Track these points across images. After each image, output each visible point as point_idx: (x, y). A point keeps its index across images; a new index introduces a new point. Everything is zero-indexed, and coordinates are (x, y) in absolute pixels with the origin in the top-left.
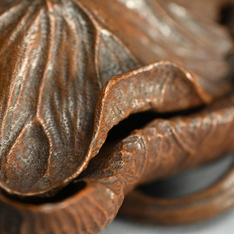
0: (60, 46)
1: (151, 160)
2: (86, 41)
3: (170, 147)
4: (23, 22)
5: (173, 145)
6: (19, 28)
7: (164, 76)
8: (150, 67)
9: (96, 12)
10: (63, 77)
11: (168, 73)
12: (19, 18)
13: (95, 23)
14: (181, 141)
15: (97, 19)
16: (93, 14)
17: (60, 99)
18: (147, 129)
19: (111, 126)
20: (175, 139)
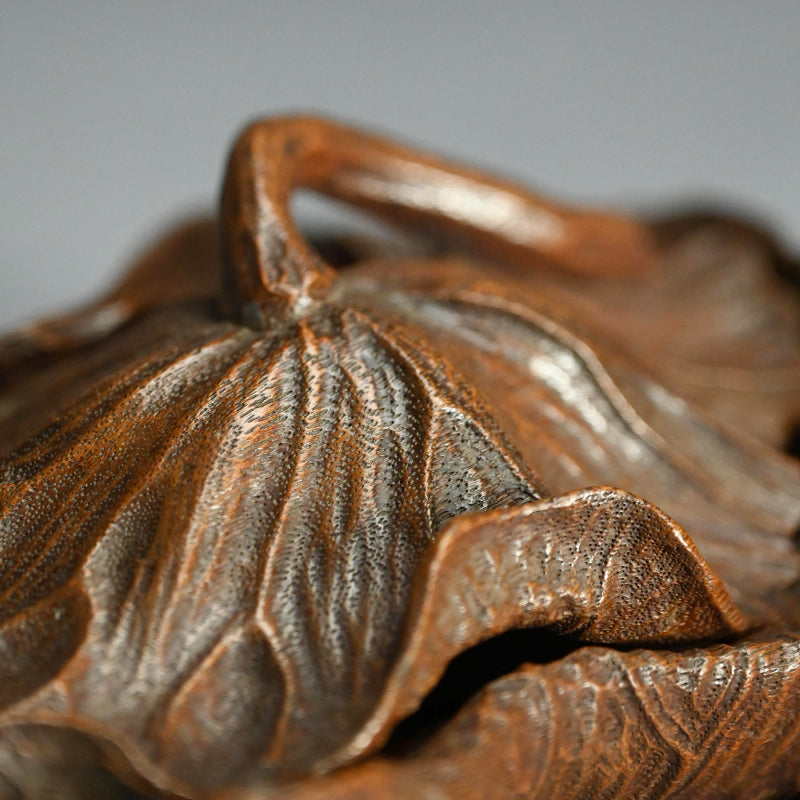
4: (234, 376)
5: (630, 719)
6: (223, 390)
10: (334, 522)
11: (620, 525)
12: (226, 368)
13: (430, 390)
15: (433, 380)
17: (324, 578)
18: (556, 666)
19: (457, 646)
20: (634, 700)
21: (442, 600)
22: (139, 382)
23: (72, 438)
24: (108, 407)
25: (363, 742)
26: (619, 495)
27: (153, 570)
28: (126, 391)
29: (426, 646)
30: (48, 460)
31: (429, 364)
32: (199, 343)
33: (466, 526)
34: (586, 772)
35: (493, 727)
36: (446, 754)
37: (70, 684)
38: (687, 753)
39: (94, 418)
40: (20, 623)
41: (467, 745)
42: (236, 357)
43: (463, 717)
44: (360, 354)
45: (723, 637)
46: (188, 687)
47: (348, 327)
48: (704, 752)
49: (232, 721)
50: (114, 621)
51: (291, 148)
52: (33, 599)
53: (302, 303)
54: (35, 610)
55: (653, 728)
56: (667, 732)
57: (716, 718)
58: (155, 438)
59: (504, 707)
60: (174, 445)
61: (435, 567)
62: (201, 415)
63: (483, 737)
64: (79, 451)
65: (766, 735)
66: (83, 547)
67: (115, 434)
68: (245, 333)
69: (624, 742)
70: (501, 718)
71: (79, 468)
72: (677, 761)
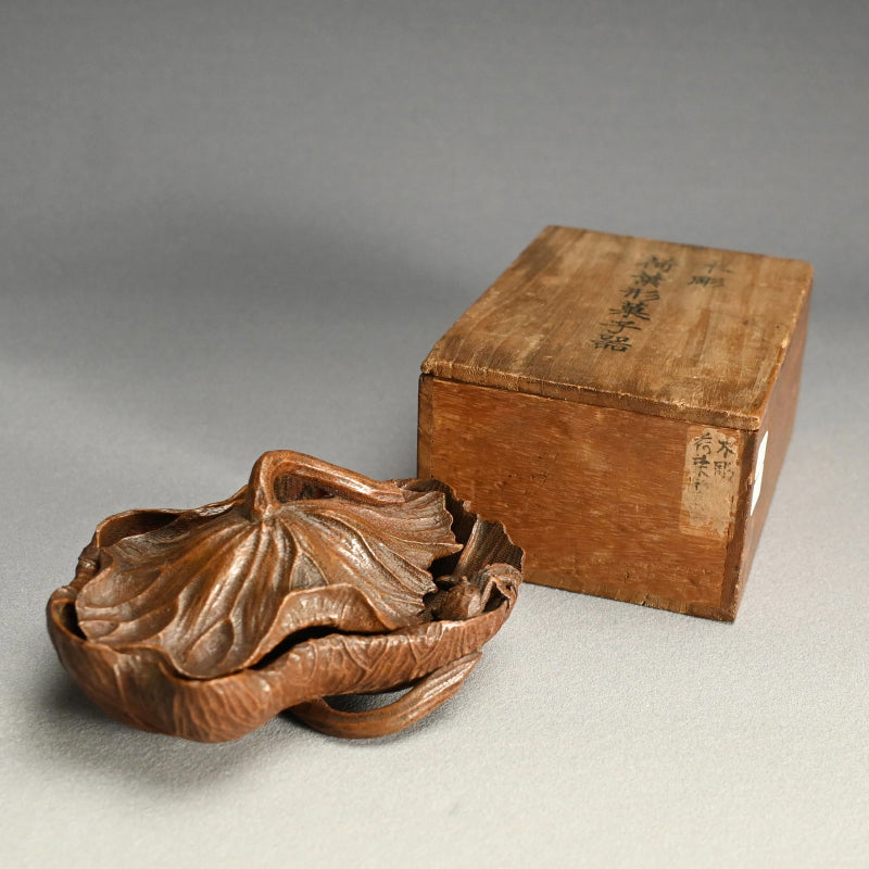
0: (263, 560)
1: (322, 668)
2: (286, 559)
3: (342, 659)
4: (238, 537)
5: (345, 658)
6: (233, 541)
7: (346, 597)
8: (335, 586)
9: (301, 537)
10: (260, 587)
11: (350, 595)
12: (237, 533)
13: (298, 545)
14: (353, 656)
15: (300, 542)
16: (298, 539)
17: (253, 604)
18: (319, 640)
19: (287, 632)
20: (347, 652)
21: (283, 616)
22: (209, 536)
23: (186, 552)
24: (198, 543)
25: (247, 663)
26: (350, 586)
27: (199, 598)
28: (205, 538)
29: (275, 632)
30: (177, 559)
31: (301, 538)
32: (232, 524)
33: (293, 594)
34: (330, 674)
35: (293, 661)
36: (273, 669)
37: (164, 635)
38: (367, 669)
39: (193, 547)
40: (157, 612)
41: (283, 665)
42: (240, 530)
43: (284, 656)
44: (279, 534)
45: (386, 632)
46: (203, 638)
47: (277, 524)
48: (374, 667)
49: (215, 650)
50: (182, 617)
51: (275, 463)
52: (164, 603)
53: (267, 514)
54: (163, 608)
55: (354, 661)
56: (359, 663)
57: (376, 659)
58: (209, 555)
59: (299, 654)
60: (214, 558)
61: (281, 607)
62: (224, 549)
63: (288, 663)
64: (187, 557)
65: (396, 664)
66: (180, 590)
67: (198, 552)
68: (247, 522)
69: (344, 665)
70: (297, 658)
71: (186, 562)
72: (364, 672)
